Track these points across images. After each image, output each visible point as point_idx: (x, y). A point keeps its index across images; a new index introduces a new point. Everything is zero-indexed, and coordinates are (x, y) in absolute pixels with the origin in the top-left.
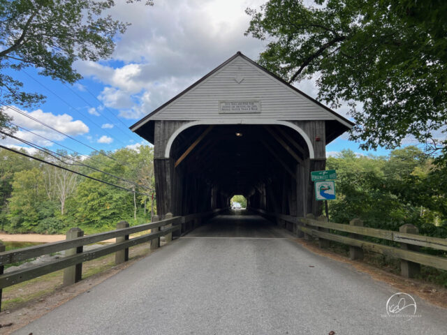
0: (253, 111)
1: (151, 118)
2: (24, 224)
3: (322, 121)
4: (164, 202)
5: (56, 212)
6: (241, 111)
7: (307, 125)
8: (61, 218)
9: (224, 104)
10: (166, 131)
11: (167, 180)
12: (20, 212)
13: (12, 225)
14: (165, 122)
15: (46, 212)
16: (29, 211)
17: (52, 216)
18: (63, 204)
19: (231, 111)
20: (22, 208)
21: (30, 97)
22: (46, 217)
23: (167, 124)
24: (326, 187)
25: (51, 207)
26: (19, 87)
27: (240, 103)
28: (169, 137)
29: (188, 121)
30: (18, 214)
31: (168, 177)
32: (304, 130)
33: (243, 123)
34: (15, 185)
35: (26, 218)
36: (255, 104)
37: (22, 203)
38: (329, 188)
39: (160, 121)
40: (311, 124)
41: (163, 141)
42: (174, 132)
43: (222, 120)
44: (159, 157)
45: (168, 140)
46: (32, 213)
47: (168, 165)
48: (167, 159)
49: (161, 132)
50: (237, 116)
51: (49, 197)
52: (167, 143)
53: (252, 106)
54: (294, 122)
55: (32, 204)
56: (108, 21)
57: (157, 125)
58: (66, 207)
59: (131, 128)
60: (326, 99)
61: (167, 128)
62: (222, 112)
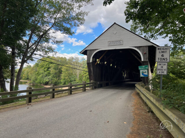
0: (120, 44)
1: (86, 49)
2: (66, 83)
3: (147, 46)
5: (76, 79)
6: (116, 44)
7: (141, 48)
8: (78, 81)
9: (109, 42)
10: (91, 53)
12: (65, 79)
13: (63, 83)
14: (90, 50)
15: (73, 79)
16: (67, 79)
17: (75, 81)
18: (78, 76)
19: (112, 45)
20: (65, 78)
21: (59, 42)
22: (73, 81)
24: (144, 72)
25: (74, 78)
26: (55, 39)
27: (115, 41)
28: (91, 55)
29: (98, 49)
30: (64, 80)
31: (92, 69)
32: (140, 50)
33: (116, 49)
34: (63, 70)
35: (67, 81)
36: (121, 41)
37: (65, 76)
38: (145, 72)
40: (143, 48)
41: (90, 57)
42: (93, 53)
43: (109, 48)
44: (88, 62)
46: (68, 80)
47: (91, 65)
48: (91, 63)
49: (89, 54)
51: (74, 74)
53: (120, 42)
54: (135, 47)
55: (68, 76)
56: (81, 12)
57: (88, 51)
58: (79, 78)
59: (80, 53)
60: (150, 37)
61: (91, 52)
62: (109, 45)
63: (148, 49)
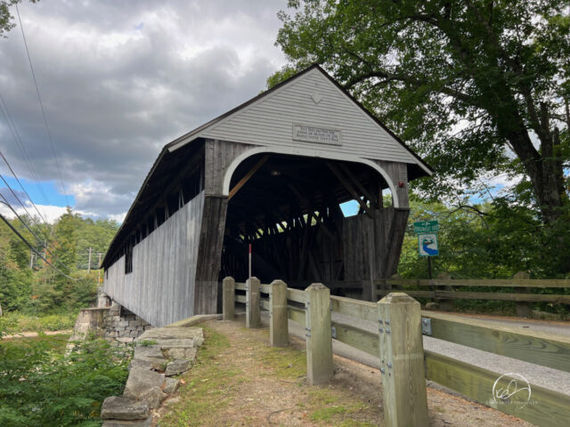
0: (334, 142)
1: (200, 135)
3: (404, 164)
4: (208, 262)
6: (320, 140)
7: (390, 167)
9: (299, 129)
10: (223, 155)
11: (220, 229)
14: (220, 142)
19: (308, 139)
23: (224, 147)
24: (429, 240)
27: (319, 130)
28: (228, 165)
29: (253, 146)
31: (222, 224)
32: (387, 172)
36: (336, 133)
38: (432, 242)
39: (213, 140)
40: (394, 166)
41: (219, 170)
42: (234, 158)
43: (297, 149)
44: (213, 193)
45: (225, 169)
47: (225, 207)
48: (225, 198)
49: (216, 156)
50: (315, 146)
52: (224, 174)
53: (332, 135)
57: (208, 146)
61: (223, 152)
62: (298, 138)
63: (406, 172)
